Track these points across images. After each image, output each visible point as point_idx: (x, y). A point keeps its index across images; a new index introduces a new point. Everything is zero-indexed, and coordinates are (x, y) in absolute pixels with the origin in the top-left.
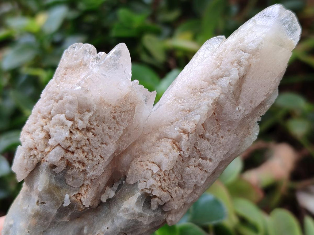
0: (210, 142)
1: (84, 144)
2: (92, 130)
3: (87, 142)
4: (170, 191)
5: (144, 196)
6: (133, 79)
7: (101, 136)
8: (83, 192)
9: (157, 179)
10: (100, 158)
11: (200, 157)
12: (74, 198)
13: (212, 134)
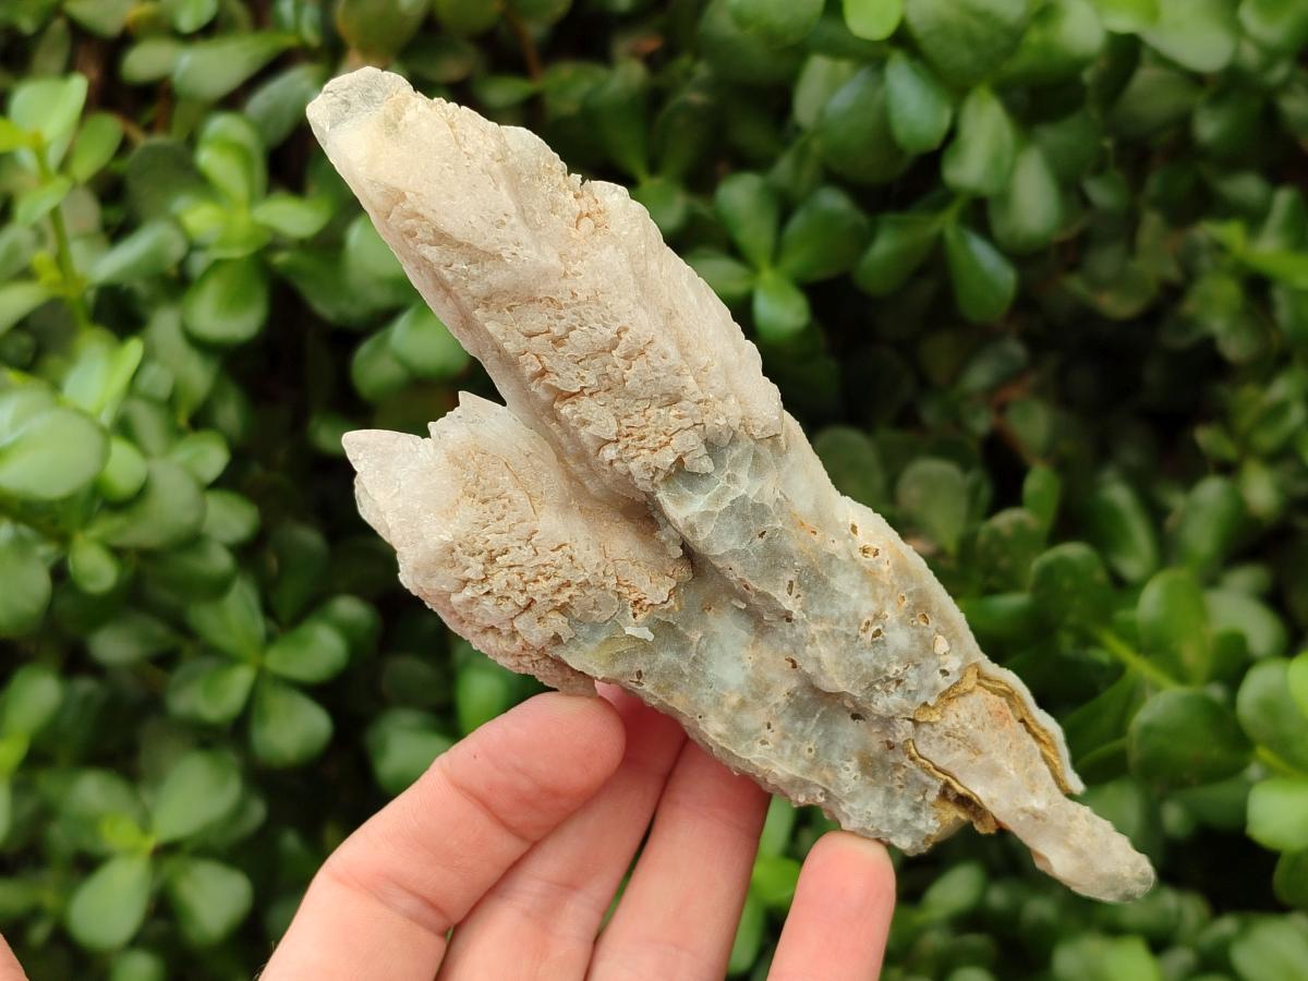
0: (578, 327)
1: (517, 577)
2: (494, 553)
3: (515, 570)
4: (672, 430)
5: (671, 485)
6: (425, 434)
7: (511, 540)
8: (634, 597)
9: (631, 455)
10: (560, 552)
11: (610, 352)
12: (640, 617)
13: (561, 318)
